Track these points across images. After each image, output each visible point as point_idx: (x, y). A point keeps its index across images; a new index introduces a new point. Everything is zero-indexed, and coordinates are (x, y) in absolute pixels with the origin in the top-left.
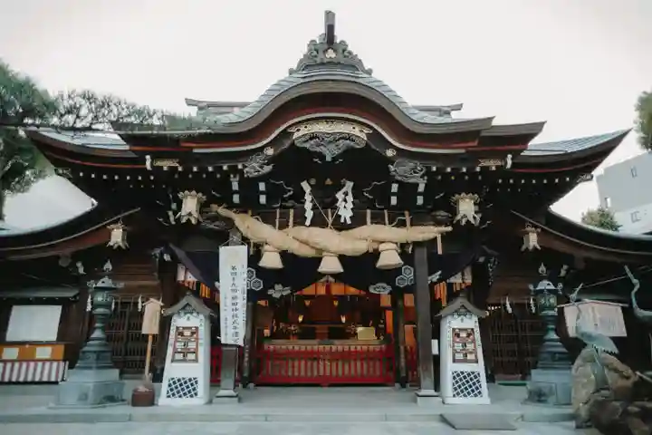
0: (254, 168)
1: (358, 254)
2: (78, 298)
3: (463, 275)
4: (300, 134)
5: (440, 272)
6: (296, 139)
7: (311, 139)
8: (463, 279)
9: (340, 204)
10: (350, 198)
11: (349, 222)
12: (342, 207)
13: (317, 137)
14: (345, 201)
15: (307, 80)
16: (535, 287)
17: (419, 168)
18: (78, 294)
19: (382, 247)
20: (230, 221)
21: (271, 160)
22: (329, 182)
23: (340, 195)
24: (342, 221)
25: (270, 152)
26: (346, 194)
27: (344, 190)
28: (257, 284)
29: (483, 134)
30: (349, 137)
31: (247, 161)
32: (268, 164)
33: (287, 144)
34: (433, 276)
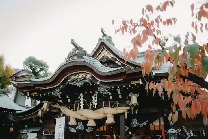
0: (56, 93)
1: (101, 119)
2: (41, 131)
3: (160, 121)
4: (71, 79)
5: (147, 121)
6: (69, 82)
7: (73, 81)
8: (160, 123)
9: (93, 100)
10: (96, 98)
11: (96, 107)
12: (94, 101)
13: (75, 80)
14: (95, 99)
15: (68, 62)
16: (167, 131)
17: (108, 88)
18: (40, 130)
19: (108, 116)
20: (59, 109)
21: (62, 90)
22: (91, 92)
23: (93, 97)
24: (94, 107)
25: (61, 87)
26: (95, 96)
27: (95, 95)
28: (82, 127)
29: (127, 73)
30: (85, 79)
31: (54, 91)
32: (61, 91)
33: (66, 84)
34: (144, 123)
